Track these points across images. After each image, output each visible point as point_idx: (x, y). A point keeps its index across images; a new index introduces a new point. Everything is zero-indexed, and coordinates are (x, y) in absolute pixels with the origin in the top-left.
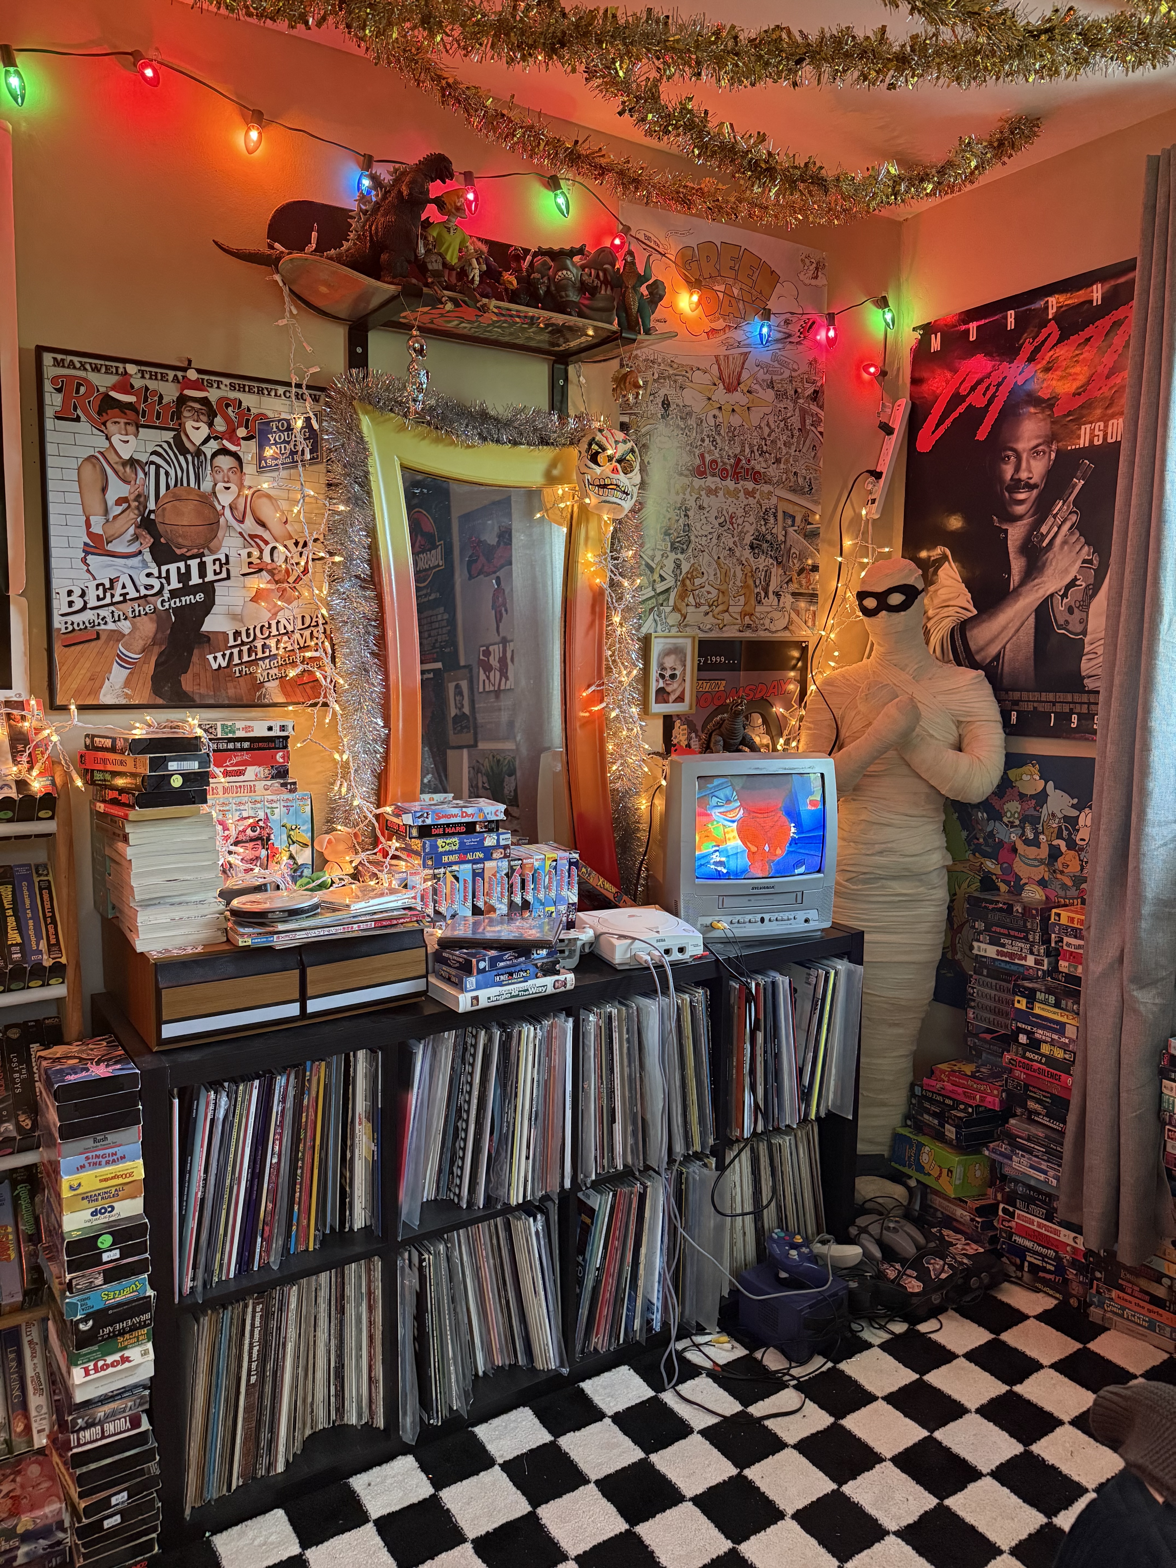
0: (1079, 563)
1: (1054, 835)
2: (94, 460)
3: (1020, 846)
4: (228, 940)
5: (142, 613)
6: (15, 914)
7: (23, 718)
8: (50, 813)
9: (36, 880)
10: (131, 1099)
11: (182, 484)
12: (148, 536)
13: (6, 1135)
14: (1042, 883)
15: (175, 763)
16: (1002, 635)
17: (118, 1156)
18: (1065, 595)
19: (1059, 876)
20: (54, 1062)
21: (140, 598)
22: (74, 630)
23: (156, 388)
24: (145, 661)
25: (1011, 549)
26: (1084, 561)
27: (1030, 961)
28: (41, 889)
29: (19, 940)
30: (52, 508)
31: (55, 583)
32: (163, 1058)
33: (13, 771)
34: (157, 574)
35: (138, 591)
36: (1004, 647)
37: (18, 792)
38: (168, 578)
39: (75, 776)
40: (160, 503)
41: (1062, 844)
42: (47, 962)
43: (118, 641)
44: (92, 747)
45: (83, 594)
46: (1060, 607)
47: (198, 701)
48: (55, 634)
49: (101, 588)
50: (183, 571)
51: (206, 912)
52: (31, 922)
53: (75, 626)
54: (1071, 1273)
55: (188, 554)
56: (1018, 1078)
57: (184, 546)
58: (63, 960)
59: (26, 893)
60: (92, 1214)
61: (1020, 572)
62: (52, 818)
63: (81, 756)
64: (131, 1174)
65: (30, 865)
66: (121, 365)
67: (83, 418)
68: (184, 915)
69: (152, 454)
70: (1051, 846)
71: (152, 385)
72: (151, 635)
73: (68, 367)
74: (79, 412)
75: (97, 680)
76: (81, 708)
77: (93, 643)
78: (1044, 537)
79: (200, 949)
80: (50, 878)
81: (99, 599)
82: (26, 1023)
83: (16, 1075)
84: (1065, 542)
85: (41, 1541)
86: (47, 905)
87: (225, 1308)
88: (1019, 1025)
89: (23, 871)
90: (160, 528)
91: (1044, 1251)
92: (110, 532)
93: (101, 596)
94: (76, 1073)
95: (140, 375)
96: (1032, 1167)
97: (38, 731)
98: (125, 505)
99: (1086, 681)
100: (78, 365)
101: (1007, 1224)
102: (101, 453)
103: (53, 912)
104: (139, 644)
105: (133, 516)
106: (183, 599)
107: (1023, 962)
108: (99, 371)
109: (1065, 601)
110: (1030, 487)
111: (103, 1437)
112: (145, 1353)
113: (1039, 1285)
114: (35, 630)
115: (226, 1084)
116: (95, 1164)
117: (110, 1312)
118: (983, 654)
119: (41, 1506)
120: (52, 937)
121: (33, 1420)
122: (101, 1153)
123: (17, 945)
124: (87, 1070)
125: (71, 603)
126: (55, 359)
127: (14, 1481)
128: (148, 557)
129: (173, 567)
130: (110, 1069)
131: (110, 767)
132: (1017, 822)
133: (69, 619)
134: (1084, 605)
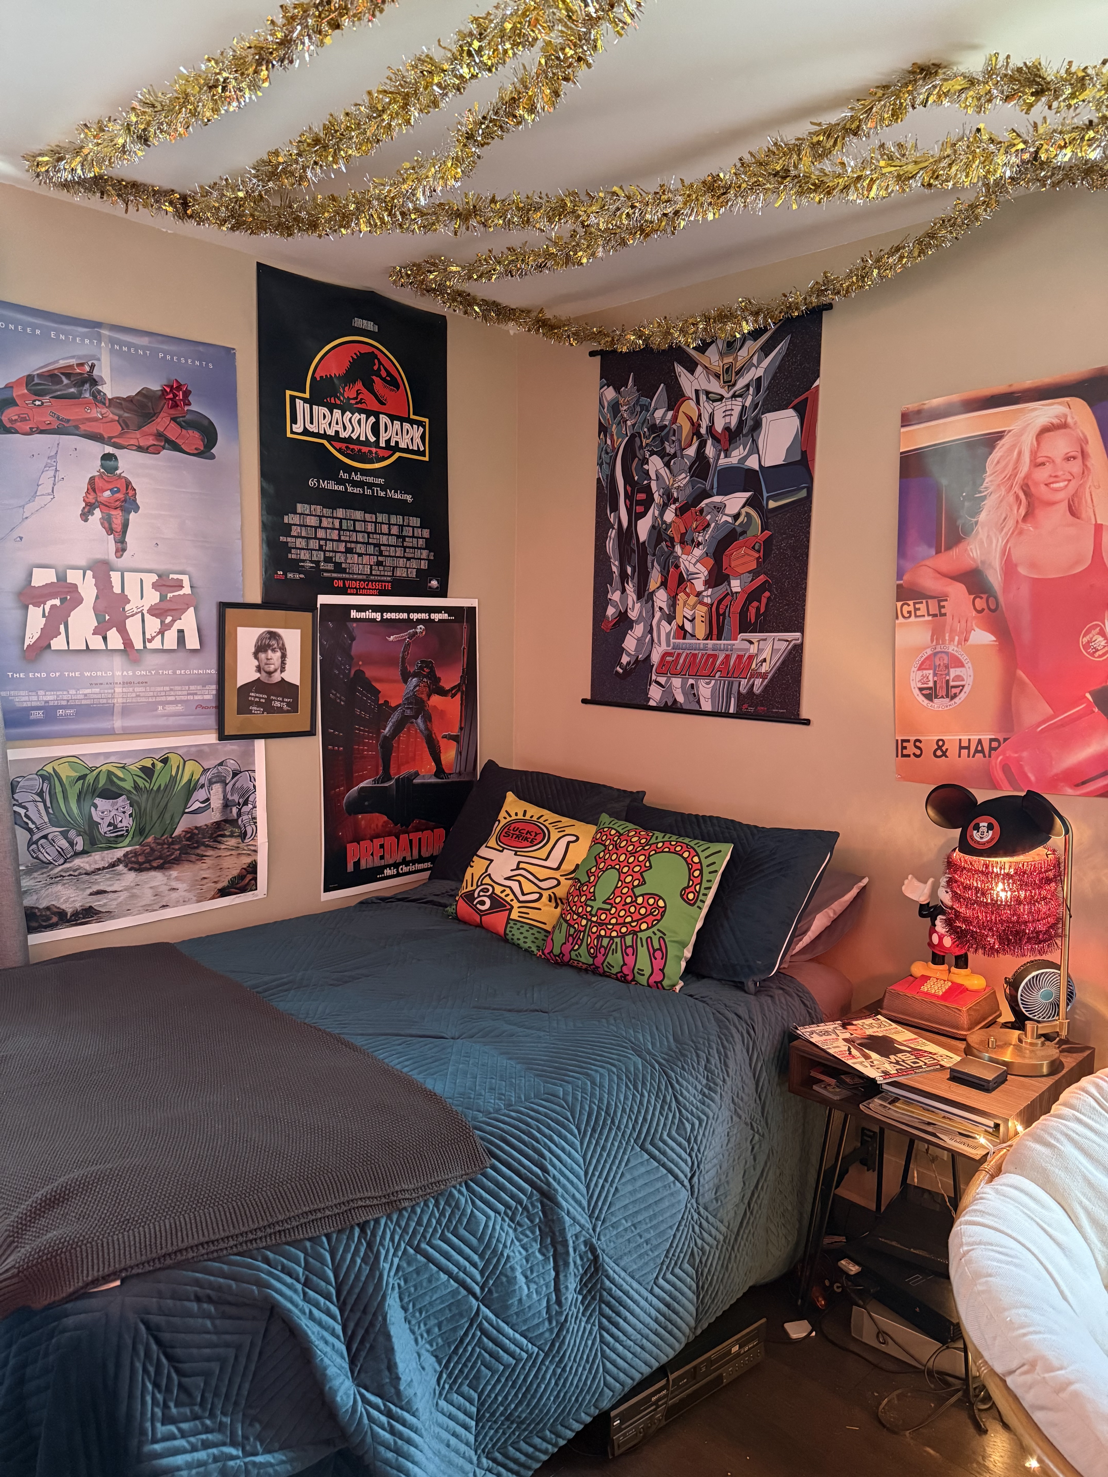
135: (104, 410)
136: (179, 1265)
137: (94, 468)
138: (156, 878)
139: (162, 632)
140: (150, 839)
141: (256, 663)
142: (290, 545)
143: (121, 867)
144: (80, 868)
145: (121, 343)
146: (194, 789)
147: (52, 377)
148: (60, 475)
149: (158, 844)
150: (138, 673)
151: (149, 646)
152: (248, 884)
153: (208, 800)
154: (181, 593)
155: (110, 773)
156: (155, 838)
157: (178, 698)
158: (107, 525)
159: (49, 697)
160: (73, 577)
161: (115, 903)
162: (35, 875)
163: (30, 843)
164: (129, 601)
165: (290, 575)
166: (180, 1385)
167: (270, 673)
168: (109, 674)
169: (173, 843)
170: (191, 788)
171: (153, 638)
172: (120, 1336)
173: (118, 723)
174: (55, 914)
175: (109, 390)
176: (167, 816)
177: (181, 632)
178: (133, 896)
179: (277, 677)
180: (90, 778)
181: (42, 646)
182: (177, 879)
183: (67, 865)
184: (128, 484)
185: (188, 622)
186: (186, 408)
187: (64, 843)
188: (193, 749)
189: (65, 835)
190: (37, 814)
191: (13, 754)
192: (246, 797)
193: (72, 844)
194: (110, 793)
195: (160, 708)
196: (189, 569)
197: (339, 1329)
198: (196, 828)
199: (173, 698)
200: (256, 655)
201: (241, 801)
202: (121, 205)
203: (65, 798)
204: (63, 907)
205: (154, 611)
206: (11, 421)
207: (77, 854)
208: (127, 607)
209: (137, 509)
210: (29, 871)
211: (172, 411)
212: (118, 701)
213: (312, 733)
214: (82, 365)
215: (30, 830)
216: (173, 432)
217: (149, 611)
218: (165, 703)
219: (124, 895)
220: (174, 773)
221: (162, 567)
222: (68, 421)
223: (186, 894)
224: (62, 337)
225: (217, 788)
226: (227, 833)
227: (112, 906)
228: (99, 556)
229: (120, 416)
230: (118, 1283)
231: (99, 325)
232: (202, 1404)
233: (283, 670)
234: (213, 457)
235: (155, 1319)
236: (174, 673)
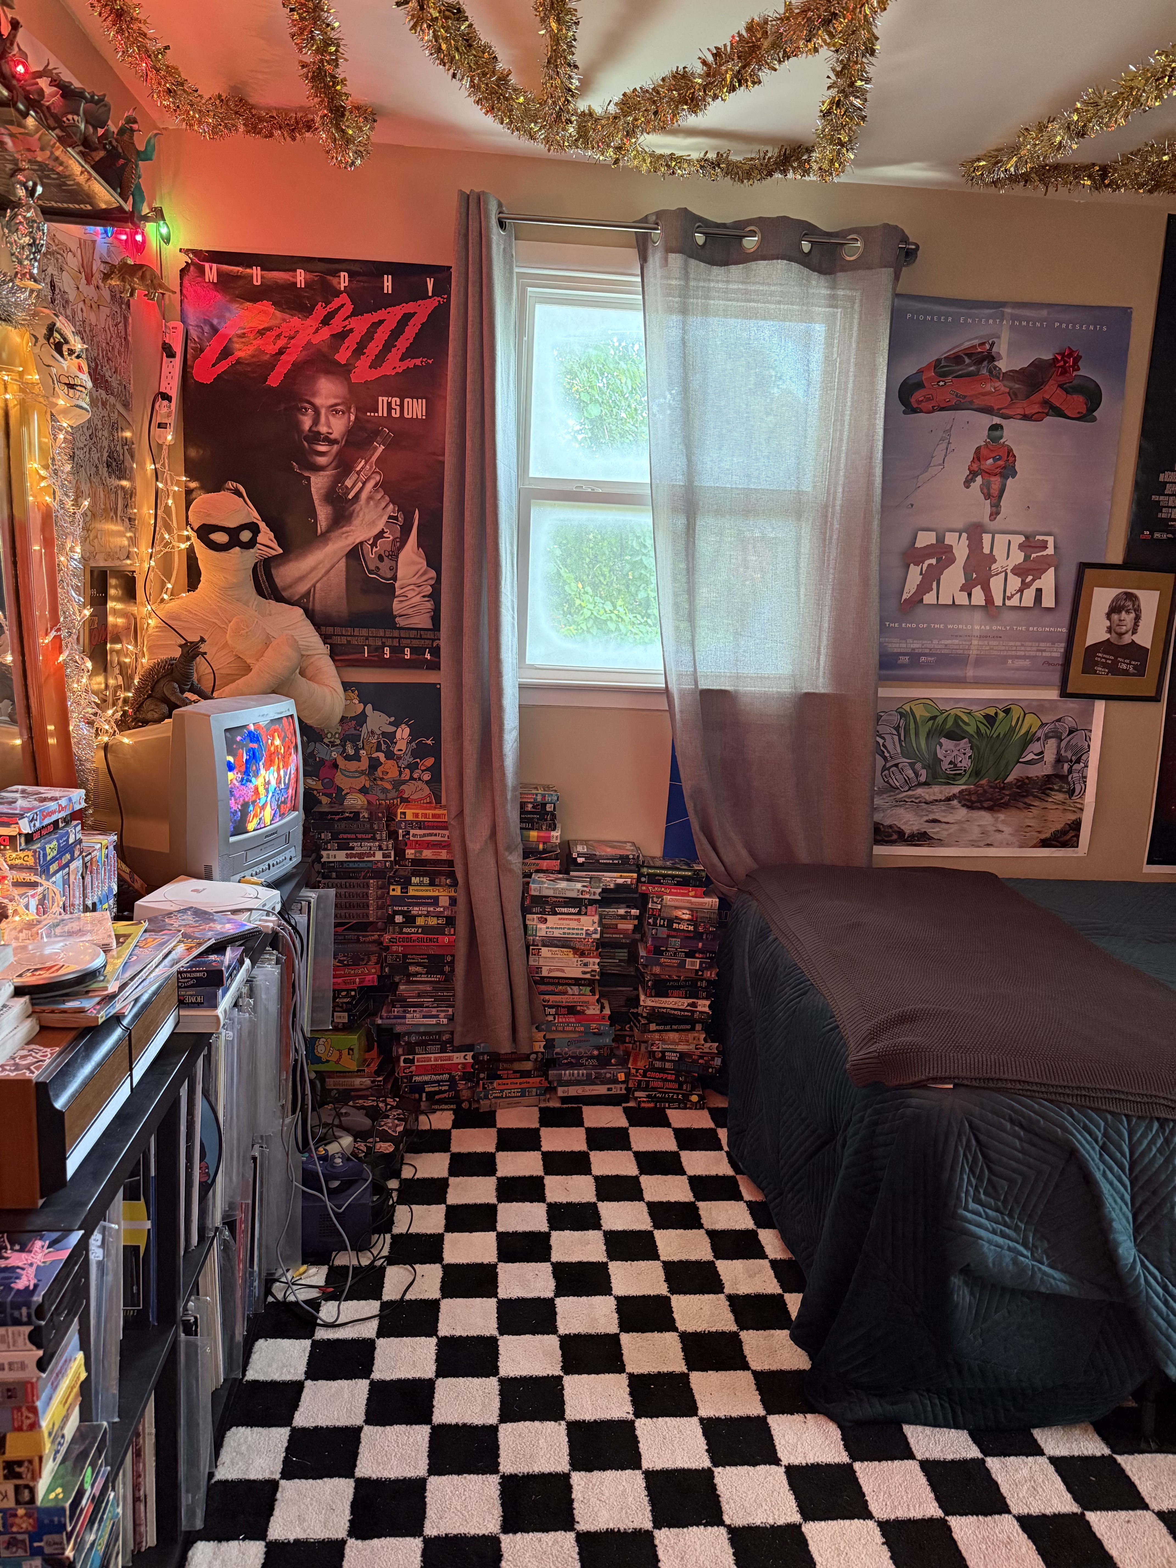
0: (385, 518)
1: (374, 749)
3: (341, 762)
14: (363, 791)
16: (312, 575)
18: (374, 545)
19: (379, 782)
25: (315, 497)
26: (390, 517)
27: (379, 856)
36: (314, 586)
41: (382, 756)
46: (371, 555)
54: (462, 1085)
56: (397, 952)
61: (327, 519)
70: (370, 759)
78: (349, 490)
84: (370, 498)
88: (396, 908)
91: (438, 1078)
96: (424, 1017)
99: (397, 619)
101: (407, 1071)
107: (372, 859)
109: (375, 549)
110: (332, 442)
113: (436, 1107)
118: (291, 590)
132: (338, 742)
134: (394, 555)
135: (997, 384)
136: (998, 1090)
137: (981, 438)
138: (985, 818)
139: (1021, 591)
140: (983, 782)
141: (1108, 623)
142: (1161, 504)
143: (955, 802)
144: (920, 797)
145: (1019, 318)
146: (1031, 741)
147: (957, 359)
148: (951, 447)
149: (991, 787)
150: (994, 628)
151: (1008, 603)
152: (1070, 839)
153: (1042, 753)
154: (1044, 553)
155: (957, 717)
156: (989, 782)
157: (1027, 654)
158: (985, 491)
159: (915, 645)
160: (950, 539)
161: (946, 833)
162: (885, 796)
163: (884, 769)
164: (995, 561)
165: (1157, 535)
166: (989, 1180)
167: (1120, 635)
168: (969, 627)
169: (1003, 788)
170: (1028, 740)
171: (1012, 596)
172: (949, 1123)
173: (970, 672)
174: (895, 832)
175: (1003, 365)
176: (1003, 763)
177: (1039, 591)
178: (963, 830)
179: (1127, 639)
180: (940, 720)
181: (917, 600)
182: (1003, 822)
183: (910, 793)
184: (1010, 451)
185: (1047, 581)
186: (1075, 373)
187: (911, 774)
188: (1035, 703)
189: (912, 765)
190: (893, 745)
191: (883, 692)
192: (1080, 756)
193: (917, 775)
194: (955, 735)
195: (1010, 661)
196: (1055, 530)
197: (1128, 1197)
198: (1027, 778)
199: (1022, 653)
200: (1109, 616)
201: (1074, 758)
202: (1042, 188)
203: (917, 734)
204: (903, 827)
205: (1017, 571)
206: (919, 402)
207: (920, 785)
208: (994, 567)
209: (1014, 474)
210: (881, 792)
211: (1061, 378)
212: (973, 653)
213: (1156, 699)
214: (984, 343)
215: (885, 758)
216: (1058, 398)
217: (1012, 571)
218: (1015, 658)
219: (955, 827)
220: (1013, 724)
221: (1029, 529)
222: (965, 397)
223: (1009, 837)
224: (970, 321)
225: (1052, 743)
226: (1056, 787)
227: (944, 835)
228: (975, 520)
229: (1011, 388)
230: (951, 1086)
231: (1004, 304)
232: (1005, 1202)
233: (1134, 632)
234: (1094, 419)
235: (977, 1121)
236: (1027, 629)
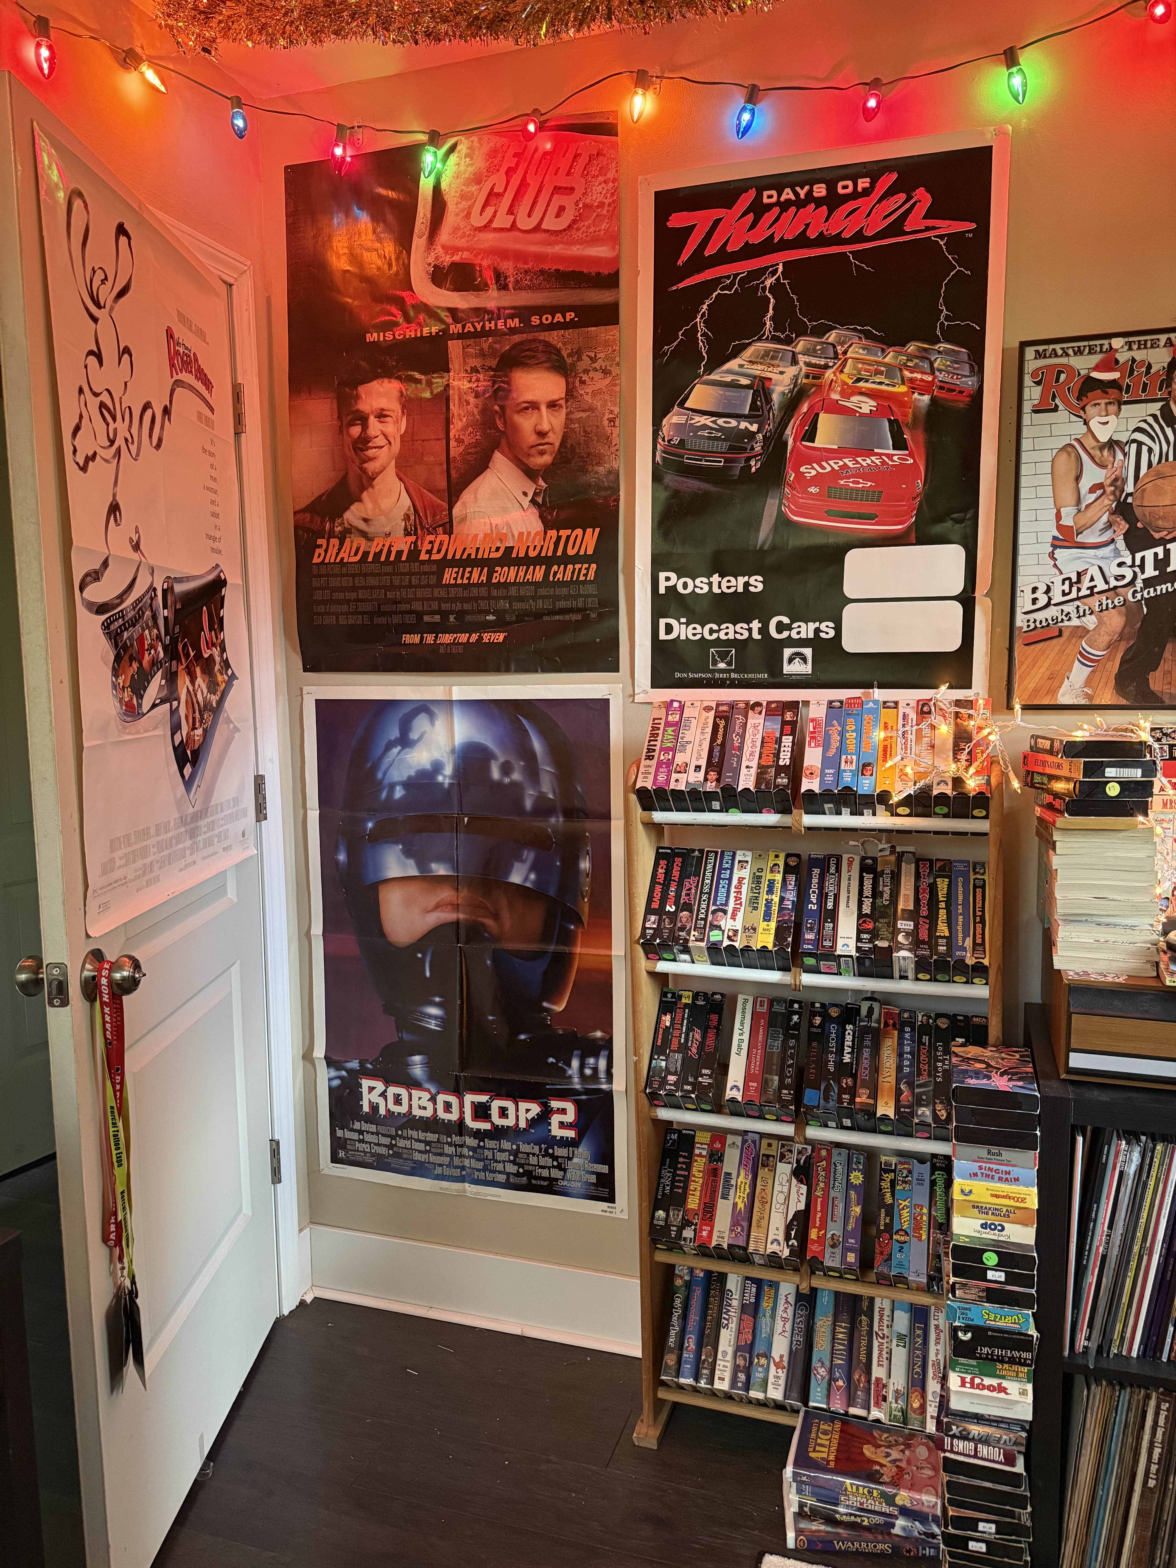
2: (1069, 449)
4: (1158, 976)
5: (1110, 606)
6: (948, 908)
7: (970, 716)
8: (984, 813)
9: (972, 877)
10: (1030, 1122)
11: (1167, 460)
12: (1123, 523)
13: (922, 1119)
15: (1114, 769)
17: (1012, 1176)
20: (962, 1061)
21: (1109, 590)
22: (1036, 627)
23: (1144, 357)
24: (1110, 658)
28: (975, 887)
29: (947, 934)
30: (1023, 505)
31: (1020, 581)
32: (1070, 1088)
33: (952, 768)
34: (1129, 563)
35: (1107, 582)
37: (954, 789)
38: (1142, 567)
39: (1012, 775)
40: (1139, 484)
42: (970, 961)
43: (1082, 637)
44: (1035, 749)
45: (1048, 590)
47: (1167, 702)
48: (1016, 633)
49: (1067, 582)
50: (1161, 556)
51: (1136, 939)
52: (961, 918)
53: (1038, 624)
55: (1168, 538)
57: (1164, 529)
58: (986, 962)
59: (960, 889)
60: (982, 1226)
62: (986, 817)
63: (1025, 757)
64: (1023, 1200)
65: (969, 862)
66: (1106, 342)
67: (1061, 407)
68: (1111, 938)
69: (1134, 431)
71: (1139, 355)
72: (1119, 630)
73: (1050, 357)
74: (1057, 401)
75: (1056, 679)
76: (1026, 708)
77: (1055, 641)
79: (1121, 980)
80: (986, 877)
81: (1064, 594)
82: (955, 1015)
83: (940, 1064)
85: (917, 1523)
86: (979, 904)
87: (1122, 1387)
89: (960, 867)
90: (1138, 512)
92: (1081, 523)
93: (1067, 591)
94: (977, 1078)
95: (1127, 347)
97: (980, 729)
98: (1099, 492)
100: (1060, 352)
102: (1077, 440)
103: (983, 911)
104: (1105, 639)
105: (1108, 502)
106: (1158, 588)
108: (1081, 353)
111: (975, 1456)
112: (1023, 1393)
114: (998, 630)
115: (1143, 1138)
116: (987, 1176)
117: (990, 1333)
119: (920, 1491)
120: (979, 936)
121: (928, 1403)
122: (995, 1167)
123: (944, 937)
124: (989, 1078)
125: (1034, 601)
126: (1037, 352)
127: (903, 1451)
128: (1121, 544)
129: (1149, 554)
130: (1011, 1084)
131: (1048, 771)
133: (1031, 617)
